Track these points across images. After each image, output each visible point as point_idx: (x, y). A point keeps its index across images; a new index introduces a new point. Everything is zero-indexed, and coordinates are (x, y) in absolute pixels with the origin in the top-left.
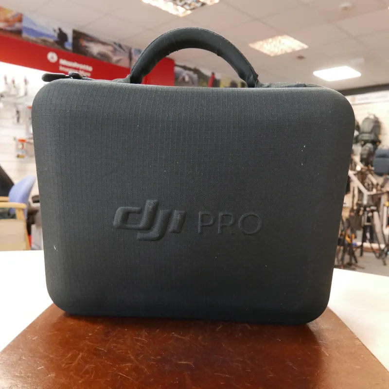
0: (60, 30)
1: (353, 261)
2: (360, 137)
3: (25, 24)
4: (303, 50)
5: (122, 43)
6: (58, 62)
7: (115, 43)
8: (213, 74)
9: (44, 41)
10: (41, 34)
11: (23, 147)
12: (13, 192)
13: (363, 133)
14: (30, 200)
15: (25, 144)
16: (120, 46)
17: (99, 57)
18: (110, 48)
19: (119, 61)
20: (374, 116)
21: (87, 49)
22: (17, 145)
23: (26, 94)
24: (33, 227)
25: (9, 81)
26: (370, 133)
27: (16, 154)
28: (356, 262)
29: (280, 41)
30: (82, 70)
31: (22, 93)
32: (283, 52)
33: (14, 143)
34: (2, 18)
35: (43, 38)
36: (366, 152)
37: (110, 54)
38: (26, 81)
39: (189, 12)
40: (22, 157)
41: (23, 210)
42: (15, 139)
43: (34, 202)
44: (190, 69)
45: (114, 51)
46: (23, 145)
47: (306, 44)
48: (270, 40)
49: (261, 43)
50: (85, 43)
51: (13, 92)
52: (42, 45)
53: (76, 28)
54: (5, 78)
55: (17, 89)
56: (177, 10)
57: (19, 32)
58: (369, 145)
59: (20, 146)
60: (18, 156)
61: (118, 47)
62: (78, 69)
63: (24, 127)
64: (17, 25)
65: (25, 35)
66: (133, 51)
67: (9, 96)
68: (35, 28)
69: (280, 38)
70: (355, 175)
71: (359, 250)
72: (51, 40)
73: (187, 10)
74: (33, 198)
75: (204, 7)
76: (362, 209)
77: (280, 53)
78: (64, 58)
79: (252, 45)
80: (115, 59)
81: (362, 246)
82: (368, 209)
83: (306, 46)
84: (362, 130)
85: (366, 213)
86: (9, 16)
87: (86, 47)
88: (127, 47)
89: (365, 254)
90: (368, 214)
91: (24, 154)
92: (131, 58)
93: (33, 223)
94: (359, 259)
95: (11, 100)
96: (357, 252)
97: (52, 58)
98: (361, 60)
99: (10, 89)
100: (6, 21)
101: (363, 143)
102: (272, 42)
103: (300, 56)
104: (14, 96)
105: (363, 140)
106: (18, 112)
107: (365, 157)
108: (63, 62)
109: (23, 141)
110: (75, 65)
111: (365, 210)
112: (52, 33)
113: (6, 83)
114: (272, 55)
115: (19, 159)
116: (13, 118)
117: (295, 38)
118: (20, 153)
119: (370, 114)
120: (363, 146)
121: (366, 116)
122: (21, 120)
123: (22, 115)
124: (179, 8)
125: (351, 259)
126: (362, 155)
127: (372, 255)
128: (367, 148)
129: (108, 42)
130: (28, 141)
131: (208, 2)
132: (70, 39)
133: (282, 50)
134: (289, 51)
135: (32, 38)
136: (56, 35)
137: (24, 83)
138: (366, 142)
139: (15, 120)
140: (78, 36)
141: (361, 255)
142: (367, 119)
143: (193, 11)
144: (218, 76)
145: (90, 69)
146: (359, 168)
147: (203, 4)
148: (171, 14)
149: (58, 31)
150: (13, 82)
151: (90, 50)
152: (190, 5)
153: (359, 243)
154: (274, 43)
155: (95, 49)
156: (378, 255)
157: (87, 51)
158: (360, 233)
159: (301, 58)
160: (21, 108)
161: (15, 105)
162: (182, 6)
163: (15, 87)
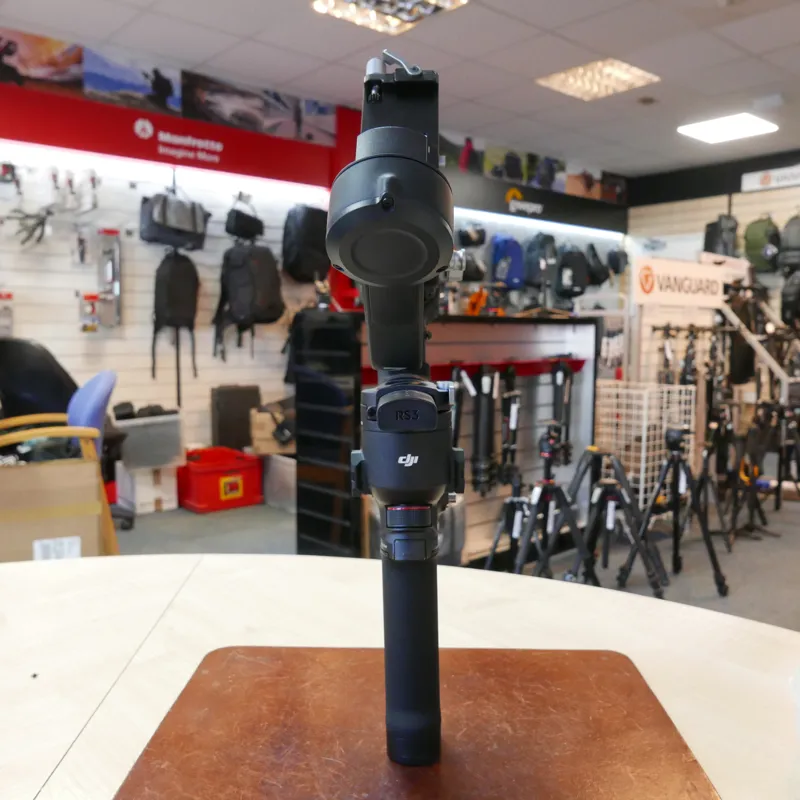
0: (156, 72)
1: (758, 521)
2: (780, 257)
3: (88, 67)
4: (650, 86)
5: (281, 91)
6: (154, 139)
7: (266, 92)
8: (469, 141)
9: (127, 98)
10: (121, 85)
11: (93, 311)
12: (76, 401)
13: (788, 249)
14: (110, 411)
15: (98, 305)
16: (277, 97)
17: (236, 122)
18: (257, 103)
19: (274, 127)
21: (212, 107)
22: (82, 308)
23: (95, 206)
24: (119, 465)
25: (62, 179)
27: (81, 324)
28: (765, 522)
29: (601, 72)
30: (203, 150)
31: (87, 204)
32: (610, 92)
33: (76, 302)
34: (45, 58)
35: (123, 92)
36: (792, 290)
37: (258, 114)
38: (94, 181)
39: (409, 26)
40: (93, 329)
41: (93, 439)
42: (77, 294)
43: (119, 417)
45: (266, 108)
46: (93, 305)
47: (656, 73)
48: (581, 70)
49: (561, 77)
50: (207, 97)
51: (70, 203)
52: (123, 105)
53: (188, 68)
54: (55, 177)
55: (78, 196)
56: (387, 23)
57: (77, 83)
59: (89, 309)
60: (85, 328)
61: (274, 99)
62: (194, 149)
63: (95, 268)
64: (74, 70)
65: (88, 89)
66: (303, 105)
67: (63, 211)
68: (108, 74)
69: (600, 65)
70: (762, 342)
71: (772, 497)
72: (140, 95)
73: (404, 22)
74: (116, 409)
75: (440, 13)
76: (774, 414)
77: (603, 93)
78: (166, 130)
79: (543, 82)
80: (267, 123)
81: (778, 490)
82: (787, 414)
83: (656, 79)
84: (783, 244)
85: (784, 422)
86: (56, 53)
87: (209, 103)
88: (289, 97)
89: (785, 505)
90: (787, 424)
91: (96, 323)
92: (298, 120)
93: (119, 458)
94: (771, 517)
95: (69, 218)
96: (768, 504)
97: (144, 130)
98: (775, 100)
99: (64, 198)
100: (52, 63)
101: (787, 269)
102: (584, 74)
103: (644, 99)
104: (72, 210)
105: (785, 265)
106: (81, 242)
107: (791, 299)
108: (164, 137)
109: (92, 298)
110: (188, 141)
111: (781, 415)
112: (141, 80)
113: (57, 188)
114: (587, 98)
115: (85, 335)
116: (72, 253)
117: (633, 63)
118: (89, 323)
120: (787, 276)
121: (793, 214)
122: (88, 257)
123: (89, 246)
124: (389, 18)
125: (752, 517)
126: (784, 295)
128: (797, 282)
129: (253, 91)
130: (102, 296)
131: (447, 5)
132: (177, 92)
133: (607, 87)
134: (622, 88)
135: (104, 94)
136: (149, 83)
137: (90, 185)
138: (793, 268)
139: (77, 257)
140: (194, 82)
141: (778, 506)
143: (418, 23)
144: (478, 145)
145: (218, 147)
146: (770, 328)
147: (437, 9)
148: (375, 32)
149: (152, 76)
150: (70, 183)
151: (217, 109)
152: (410, 12)
153: (774, 483)
154: (589, 75)
155: (227, 106)
157: (211, 112)
158: (771, 460)
159: (647, 101)
160: (86, 233)
161: (76, 227)
162: (394, 15)
163: (73, 193)
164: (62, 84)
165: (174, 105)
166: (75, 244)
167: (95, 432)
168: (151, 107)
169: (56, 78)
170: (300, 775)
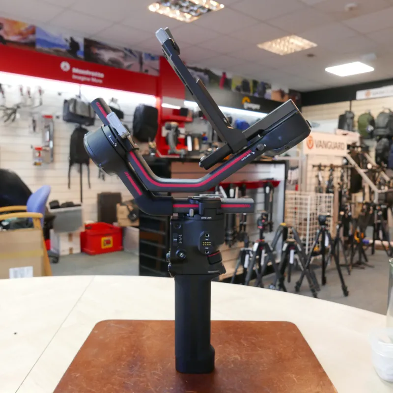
0: (72, 39)
1: (363, 260)
2: (375, 132)
3: (38, 36)
4: (312, 48)
5: (133, 49)
6: (70, 71)
7: (126, 49)
8: (224, 74)
9: (57, 51)
10: (54, 45)
11: (40, 155)
12: (31, 200)
13: (378, 128)
14: (48, 205)
15: (41, 152)
16: (131, 51)
17: (110, 63)
18: (121, 54)
19: (129, 66)
20: (390, 110)
21: (99, 56)
22: (34, 154)
23: (41, 104)
24: (52, 231)
25: (25, 91)
26: (385, 127)
27: (33, 162)
28: (366, 260)
29: (288, 42)
30: (94, 77)
31: (37, 103)
32: (293, 51)
33: (31, 151)
34: (17, 31)
35: (56, 48)
36: (381, 147)
37: (121, 60)
38: (40, 92)
39: (195, 18)
40: (40, 164)
41: (40, 219)
42: (32, 147)
43: (52, 208)
44: (200, 70)
45: (125, 57)
46: (40, 153)
47: (315, 42)
48: (279, 40)
49: (269, 44)
50: (96, 51)
51: (29, 102)
52: (55, 54)
53: (87, 37)
54: (21, 90)
55: (32, 99)
56: (185, 17)
57: (33, 44)
58: (385, 140)
59: (37, 154)
60: (36, 164)
61: (129, 52)
62: (90, 77)
63: (40, 134)
64: (31, 38)
65: (38, 47)
66: (143, 56)
67: (25, 106)
69: (288, 38)
70: (365, 173)
71: (370, 248)
72: (64, 50)
73: (193, 16)
74: (50, 203)
75: (210, 12)
76: (371, 208)
77: (289, 52)
78: (76, 67)
79: (260, 46)
80: (126, 64)
81: (373, 244)
82: (378, 208)
83: (315, 45)
84: (376, 126)
85: (376, 211)
86: (23, 29)
87: (97, 54)
88: (136, 52)
89: (377, 252)
90: (378, 212)
91: (41, 161)
92: (141, 63)
93: (51, 227)
94: (370, 258)
95: (27, 109)
96: (368, 252)
97: (65, 67)
98: (373, 56)
99: (26, 100)
100: (20, 34)
101: (378, 138)
102: (281, 42)
103: (309, 54)
104: (29, 106)
105: (377, 135)
106: (34, 121)
107: (380, 152)
108: (75, 70)
109: (39, 149)
110: (87, 72)
111: (374, 209)
112: (64, 42)
113: (22, 95)
114: (281, 54)
115: (36, 167)
116: (30, 127)
118: (37, 161)
119: (385, 109)
120: (378, 141)
121: (381, 110)
122: (37, 129)
123: (38, 123)
124: (186, 14)
125: (360, 258)
126: (377, 150)
127: (383, 253)
128: (383, 143)
129: (119, 48)
130: (44, 148)
131: (214, 9)
132: (82, 48)
133: (291, 49)
134: (299, 49)
135: (46, 49)
136: (68, 44)
137: (38, 94)
138: (381, 137)
139: (32, 129)
140: (90, 44)
141: (373, 252)
142: (382, 113)
143: (200, 17)
144: (229, 76)
145: (102, 75)
146: (369, 166)
147: (209, 10)
148: (179, 21)
149: (70, 41)
150: (29, 92)
151: (102, 57)
152: (196, 12)
153: (371, 241)
154: (283, 43)
155: (106, 56)
156: (389, 252)
157: (99, 59)
158: (370, 230)
159: (311, 55)
160: (36, 117)
161: (31, 114)
162: (188, 13)
163: (30, 97)
164: (26, 44)
165: (80, 55)
166: (30, 122)
167: (40, 215)
168: (69, 56)
169: (23, 41)
170: (141, 379)
